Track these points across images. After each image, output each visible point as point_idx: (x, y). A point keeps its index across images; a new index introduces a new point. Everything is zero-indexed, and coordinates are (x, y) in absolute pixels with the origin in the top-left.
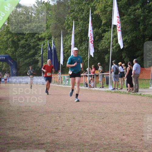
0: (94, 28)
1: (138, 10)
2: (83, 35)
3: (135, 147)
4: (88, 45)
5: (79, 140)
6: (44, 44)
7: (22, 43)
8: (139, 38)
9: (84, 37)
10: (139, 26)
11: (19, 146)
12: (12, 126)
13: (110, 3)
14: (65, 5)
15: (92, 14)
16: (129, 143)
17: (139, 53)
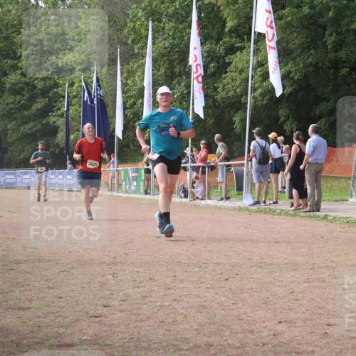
0: (205, 42)
2: (174, 60)
3: (308, 353)
4: (188, 86)
5: (164, 335)
6: (72, 85)
7: (13, 81)
8: (323, 69)
9: (178, 64)
10: (324, 35)
11: (6, 349)
15: (200, 2)
16: (294, 344)
17: (322, 107)
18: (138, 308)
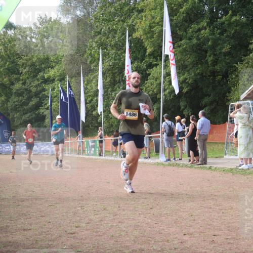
0: (134, 61)
1: (203, 31)
2: (116, 73)
5: (114, 244)
6: (53, 89)
7: (18, 88)
8: (206, 77)
9: (118, 75)
10: (206, 56)
12: (5, 225)
13: (158, 18)
14: (86, 24)
15: (130, 38)
16: (194, 248)
17: (206, 100)
18: (97, 228)
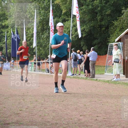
0: (55, 18)
1: (96, 1)
3: (90, 126)
4: (49, 33)
5: (41, 120)
6: (8, 32)
8: (96, 28)
9: (45, 25)
10: (97, 16)
15: (53, 3)
16: (86, 123)
17: (96, 42)
18: (32, 111)
